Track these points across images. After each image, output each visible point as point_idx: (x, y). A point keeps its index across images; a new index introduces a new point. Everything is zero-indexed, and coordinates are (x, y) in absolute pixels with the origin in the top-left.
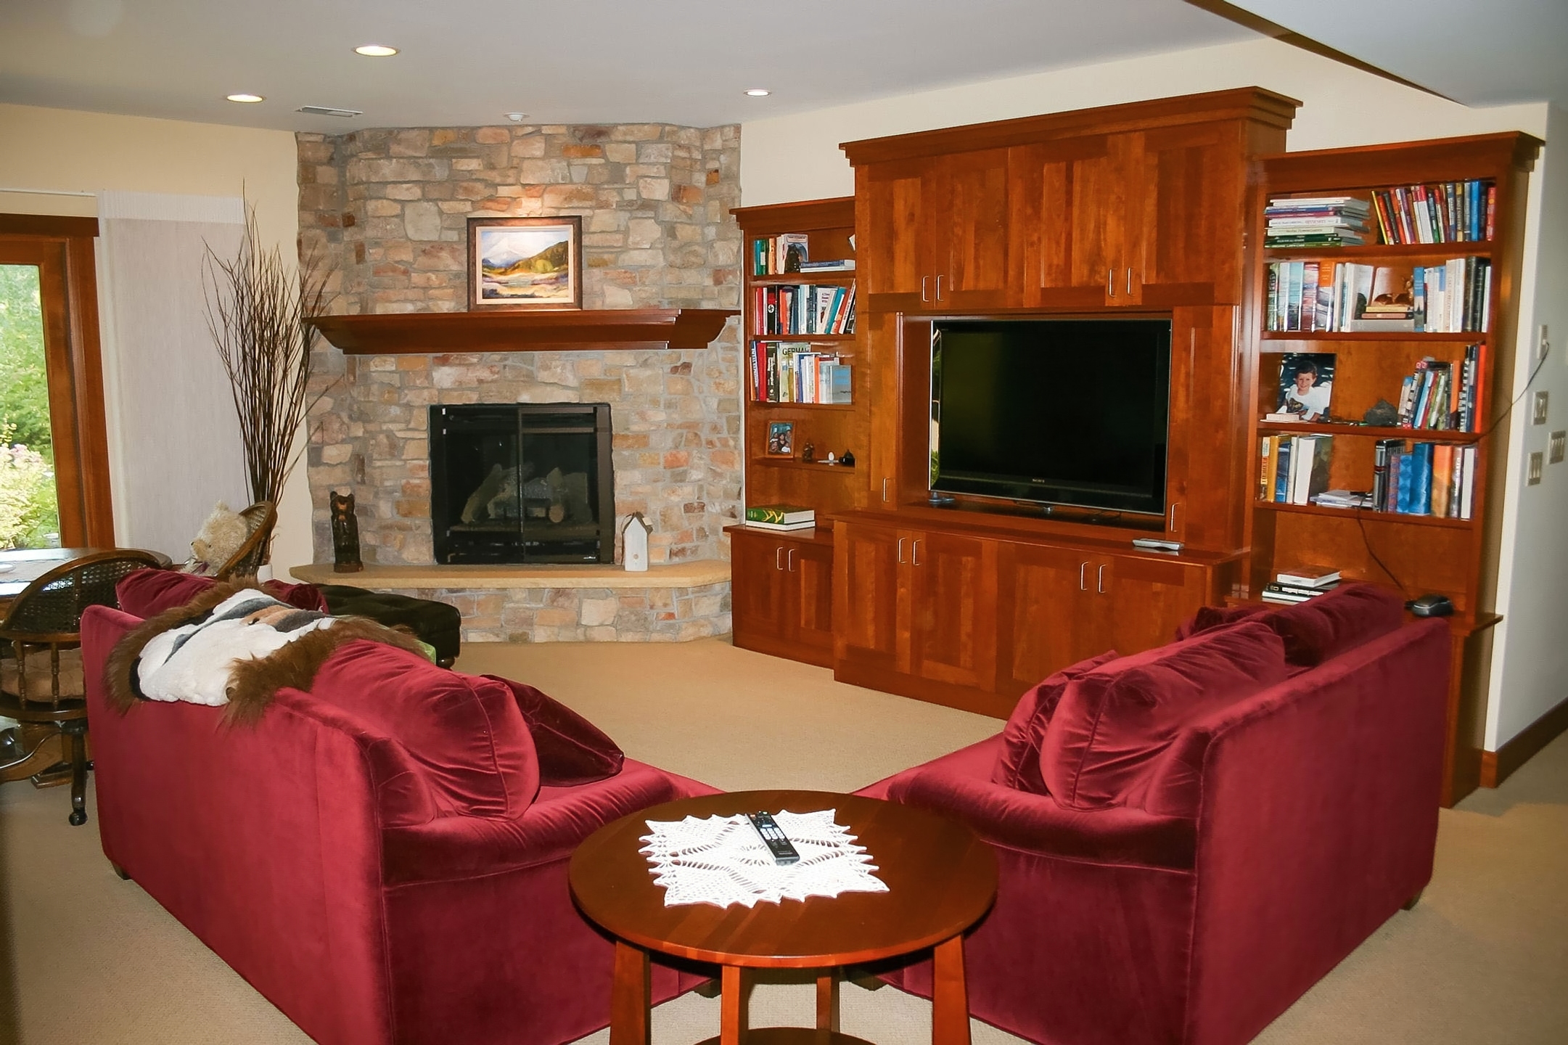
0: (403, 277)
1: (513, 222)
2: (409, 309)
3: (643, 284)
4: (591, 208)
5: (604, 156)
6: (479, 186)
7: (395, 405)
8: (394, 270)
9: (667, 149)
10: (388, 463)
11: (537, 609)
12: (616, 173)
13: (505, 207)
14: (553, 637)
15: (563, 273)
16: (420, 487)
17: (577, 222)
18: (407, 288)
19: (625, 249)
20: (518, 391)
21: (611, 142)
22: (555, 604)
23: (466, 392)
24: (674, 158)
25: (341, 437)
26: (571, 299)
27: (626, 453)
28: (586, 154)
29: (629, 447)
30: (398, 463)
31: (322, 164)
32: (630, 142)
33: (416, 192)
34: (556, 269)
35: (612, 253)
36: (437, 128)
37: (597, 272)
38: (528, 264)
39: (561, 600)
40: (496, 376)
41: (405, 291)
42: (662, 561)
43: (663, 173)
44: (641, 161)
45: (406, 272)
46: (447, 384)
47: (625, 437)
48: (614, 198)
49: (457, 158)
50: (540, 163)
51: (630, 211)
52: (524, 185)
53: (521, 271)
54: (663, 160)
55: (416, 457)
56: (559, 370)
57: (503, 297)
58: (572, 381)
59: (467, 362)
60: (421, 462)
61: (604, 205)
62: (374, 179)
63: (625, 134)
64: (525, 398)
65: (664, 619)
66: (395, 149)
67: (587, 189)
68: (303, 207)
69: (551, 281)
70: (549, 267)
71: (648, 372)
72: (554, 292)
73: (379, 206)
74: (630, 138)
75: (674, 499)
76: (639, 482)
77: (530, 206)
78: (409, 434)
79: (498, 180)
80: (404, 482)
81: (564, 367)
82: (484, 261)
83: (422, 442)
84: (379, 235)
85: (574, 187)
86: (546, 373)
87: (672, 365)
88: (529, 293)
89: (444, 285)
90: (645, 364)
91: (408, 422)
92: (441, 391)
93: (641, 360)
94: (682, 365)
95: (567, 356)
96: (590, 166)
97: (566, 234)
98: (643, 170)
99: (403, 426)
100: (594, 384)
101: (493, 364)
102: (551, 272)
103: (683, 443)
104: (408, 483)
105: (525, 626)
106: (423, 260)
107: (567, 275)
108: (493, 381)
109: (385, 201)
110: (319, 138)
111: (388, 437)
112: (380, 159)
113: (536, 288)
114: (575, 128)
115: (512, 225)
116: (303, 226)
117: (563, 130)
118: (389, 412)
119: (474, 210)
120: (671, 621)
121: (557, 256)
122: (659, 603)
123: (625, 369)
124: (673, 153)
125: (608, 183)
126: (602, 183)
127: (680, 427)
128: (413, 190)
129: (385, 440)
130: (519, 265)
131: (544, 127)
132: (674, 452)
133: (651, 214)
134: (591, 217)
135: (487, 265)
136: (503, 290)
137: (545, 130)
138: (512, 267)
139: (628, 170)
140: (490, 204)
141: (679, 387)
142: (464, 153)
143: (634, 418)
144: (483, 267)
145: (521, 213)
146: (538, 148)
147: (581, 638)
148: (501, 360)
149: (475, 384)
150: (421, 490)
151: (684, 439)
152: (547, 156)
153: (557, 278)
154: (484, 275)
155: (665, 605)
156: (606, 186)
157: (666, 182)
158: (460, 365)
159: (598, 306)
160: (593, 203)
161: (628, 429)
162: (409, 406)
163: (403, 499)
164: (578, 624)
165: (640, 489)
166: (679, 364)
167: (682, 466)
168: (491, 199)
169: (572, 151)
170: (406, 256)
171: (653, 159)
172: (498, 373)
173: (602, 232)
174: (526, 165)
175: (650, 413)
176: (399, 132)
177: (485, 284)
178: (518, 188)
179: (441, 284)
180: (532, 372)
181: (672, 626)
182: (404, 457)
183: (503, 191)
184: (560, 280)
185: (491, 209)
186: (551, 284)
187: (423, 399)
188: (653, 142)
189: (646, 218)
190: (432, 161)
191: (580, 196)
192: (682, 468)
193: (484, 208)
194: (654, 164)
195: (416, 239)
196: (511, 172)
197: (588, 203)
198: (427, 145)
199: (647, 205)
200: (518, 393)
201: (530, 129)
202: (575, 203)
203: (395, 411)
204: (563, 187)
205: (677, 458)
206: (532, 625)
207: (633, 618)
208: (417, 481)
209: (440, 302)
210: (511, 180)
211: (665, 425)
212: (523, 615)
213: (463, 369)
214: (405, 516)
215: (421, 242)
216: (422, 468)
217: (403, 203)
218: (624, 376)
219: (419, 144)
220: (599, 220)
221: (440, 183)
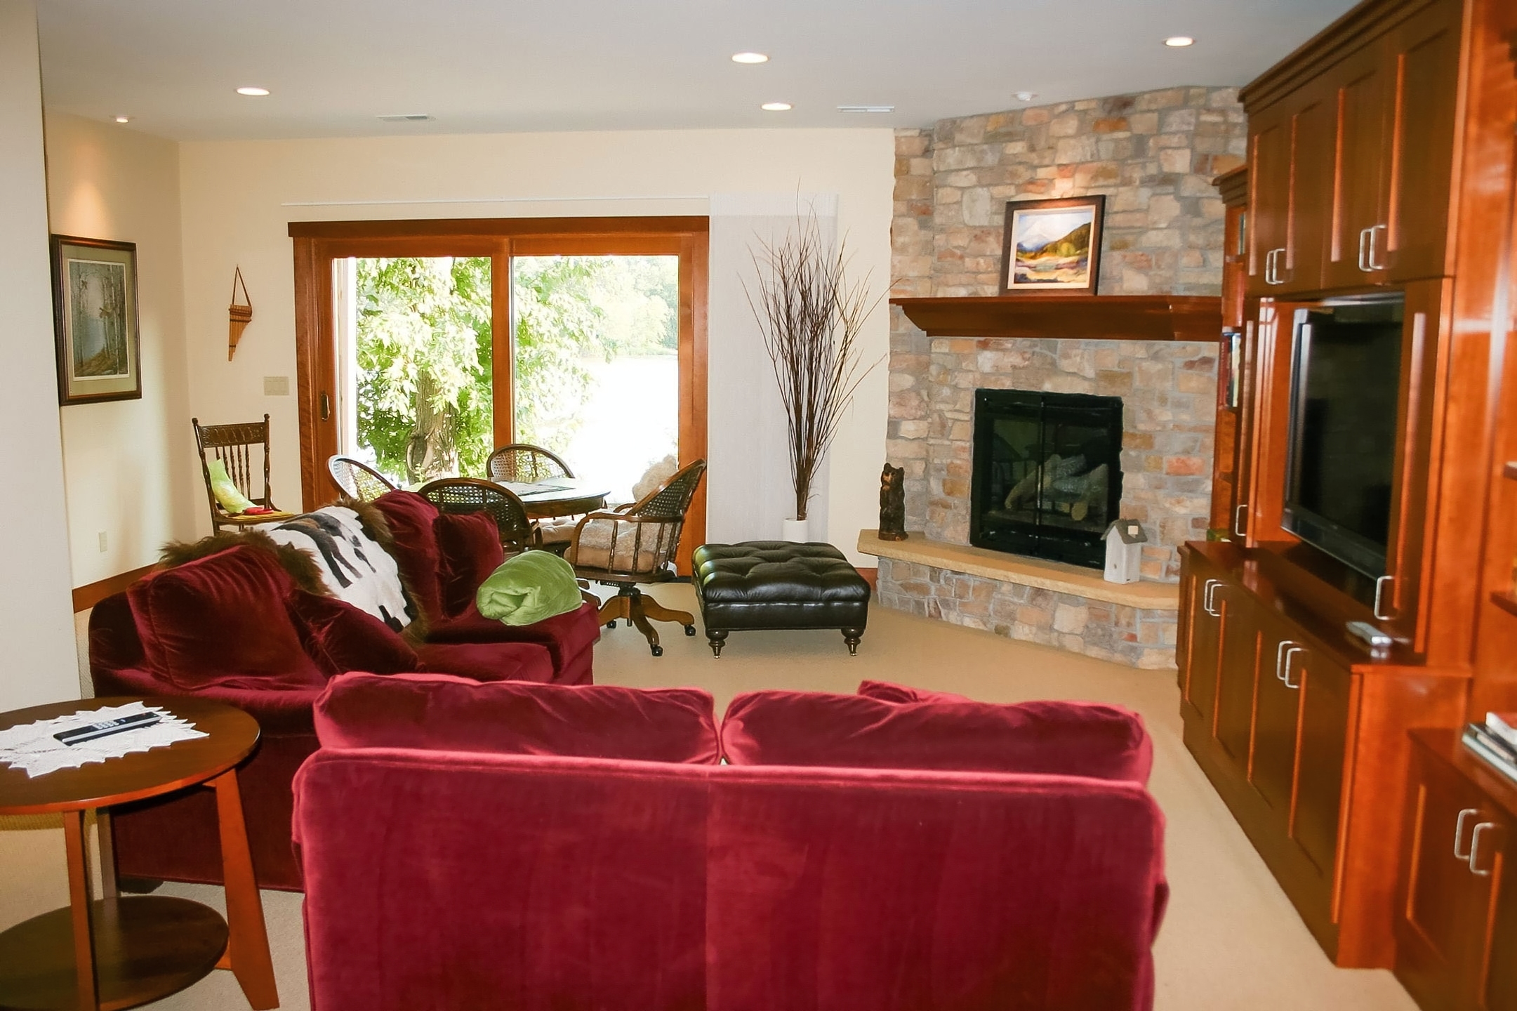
0: (959, 262)
1: (1047, 204)
2: (962, 293)
3: (1159, 267)
4: (1116, 186)
5: (1129, 129)
6: (1021, 169)
7: (946, 385)
8: (953, 255)
9: (1191, 115)
10: (939, 441)
11: (1020, 604)
12: (1140, 145)
13: (1043, 189)
14: (1031, 636)
15: (1083, 257)
16: (961, 468)
17: (1100, 202)
18: (961, 273)
19: (1144, 230)
20: (1043, 380)
21: (1136, 112)
22: (1034, 603)
23: (1003, 377)
24: (1199, 124)
25: (919, 413)
26: (1086, 285)
27: (1133, 453)
28: (1115, 127)
29: (1136, 447)
30: (947, 443)
31: (916, 156)
32: (1153, 111)
33: (972, 178)
34: (1078, 252)
35: (1132, 234)
36: (992, 114)
37: (1117, 255)
38: (1053, 248)
39: (1040, 599)
40: (1027, 363)
41: (960, 275)
42: (1157, 578)
43: (1185, 142)
44: (1164, 130)
45: (962, 257)
46: (987, 368)
47: (1133, 436)
48: (1137, 175)
49: (1006, 142)
50: (1072, 142)
51: (1151, 187)
52: (1059, 165)
53: (1048, 255)
54: (1185, 128)
55: (958, 439)
56: (1078, 359)
57: (1030, 282)
58: (1090, 372)
59: (1003, 347)
60: (963, 444)
61: (1127, 182)
62: (942, 169)
63: (1150, 102)
64: (1048, 387)
65: (1126, 639)
66: (959, 137)
67: (1112, 166)
68: (896, 197)
69: (1072, 265)
70: (1072, 250)
71: (1160, 366)
72: (1074, 278)
73: (945, 194)
74: (1153, 107)
75: (1181, 510)
76: (1143, 487)
77: (1063, 187)
78: (957, 416)
79: (1036, 162)
80: (949, 461)
81: (1082, 357)
82: (1019, 245)
83: (965, 424)
84: (944, 221)
85: (1099, 164)
86: (1067, 361)
87: (1188, 359)
88: (1052, 278)
89: (989, 269)
90: (1155, 357)
91: (955, 403)
92: (984, 375)
93: (1152, 351)
94: (1200, 360)
95: (1087, 344)
96: (1117, 141)
97: (1087, 215)
98: (1164, 140)
99: (950, 407)
100: (1107, 376)
101: (1025, 350)
102: (1074, 255)
103: (1197, 448)
104: (952, 463)
105: (1009, 620)
106: (974, 245)
107: (1086, 259)
108: (1024, 367)
109: (949, 189)
110: (915, 133)
111: (940, 417)
112: (947, 148)
113: (1058, 272)
114: (1105, 100)
115: (1044, 208)
116: (897, 215)
117: (1093, 105)
118: (942, 393)
119: (1018, 193)
120: (1134, 644)
121: (1078, 239)
122: (1123, 621)
123: (1137, 362)
124: (1197, 118)
125: (1132, 157)
126: (1126, 159)
127: (1195, 429)
128: (969, 177)
129: (938, 419)
130: (1047, 249)
131: (1076, 104)
132: (1183, 457)
133: (1171, 189)
134: (1116, 196)
135: (1021, 250)
136: (1032, 275)
137: (1079, 107)
138: (1042, 250)
139: (1151, 143)
140: (1030, 187)
141: (1193, 384)
142: (1010, 137)
143: (1143, 416)
144: (1018, 251)
145: (1055, 194)
146: (1071, 125)
147: (1056, 643)
148: (1030, 347)
149: (1010, 370)
150: (961, 471)
151: (1198, 444)
152: (1080, 133)
153: (1078, 262)
154: (1017, 260)
155: (1129, 624)
156: (1129, 162)
157: (1187, 153)
158: (997, 350)
159: (1117, 292)
160: (1118, 181)
161: (1135, 427)
162: (956, 388)
163: (947, 478)
164: (1051, 629)
165: (1143, 495)
166: (1196, 359)
167: (1192, 474)
168: (1032, 182)
169: (1101, 125)
170: (961, 241)
171: (1174, 128)
172: (1028, 360)
173: (1124, 211)
174: (1061, 144)
175: (1157, 411)
176: (961, 122)
177: (1018, 268)
178: (1053, 170)
179: (987, 268)
180: (1055, 360)
181: (1133, 649)
182: (951, 437)
183: (1042, 173)
184: (1078, 265)
185: (1031, 191)
186: (1072, 268)
187: (968, 383)
188: (1177, 108)
189: (1164, 194)
190: (985, 147)
191: (1104, 173)
192: (1194, 477)
193: (1026, 191)
194: (1174, 133)
195: (971, 225)
196: (1048, 153)
197: (1112, 181)
198: (982, 131)
199: (1167, 180)
200: (1042, 382)
201: (1063, 107)
202: (1101, 182)
203: (946, 392)
204: (1090, 165)
205: (1186, 465)
206: (1014, 619)
207: (1100, 632)
208: (958, 462)
209: (986, 287)
210: (1046, 161)
211: (1171, 426)
212: (1007, 608)
213: (1001, 354)
214: (949, 494)
215: (975, 227)
216: (964, 449)
217: (963, 189)
218: (1137, 369)
219: (976, 131)
220: (1120, 198)
221: (991, 169)
